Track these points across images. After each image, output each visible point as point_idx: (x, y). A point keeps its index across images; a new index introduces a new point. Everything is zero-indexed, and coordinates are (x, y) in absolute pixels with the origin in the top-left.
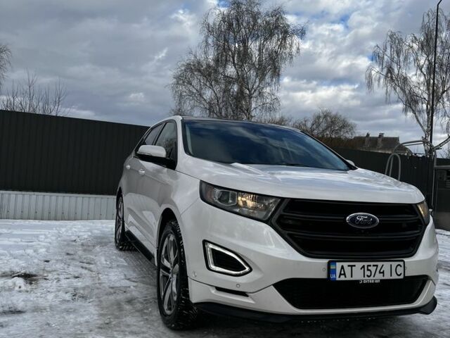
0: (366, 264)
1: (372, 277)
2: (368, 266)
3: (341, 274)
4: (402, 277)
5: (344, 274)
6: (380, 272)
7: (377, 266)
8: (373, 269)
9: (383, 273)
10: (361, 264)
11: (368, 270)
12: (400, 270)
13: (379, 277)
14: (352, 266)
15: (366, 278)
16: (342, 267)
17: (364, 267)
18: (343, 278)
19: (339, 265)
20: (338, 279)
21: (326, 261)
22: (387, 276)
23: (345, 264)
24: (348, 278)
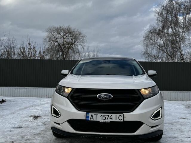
0: (103, 114)
1: (106, 120)
2: (104, 115)
3: (91, 118)
4: (122, 121)
5: (93, 118)
6: (110, 118)
7: (109, 115)
8: (107, 117)
9: (112, 118)
10: (101, 114)
11: (104, 117)
12: (121, 118)
13: (109, 120)
14: (96, 115)
15: (103, 120)
16: (92, 115)
17: (102, 115)
18: (92, 120)
19: (90, 114)
20: (90, 120)
21: (85, 113)
22: (114, 120)
23: (93, 114)
24: (95, 120)
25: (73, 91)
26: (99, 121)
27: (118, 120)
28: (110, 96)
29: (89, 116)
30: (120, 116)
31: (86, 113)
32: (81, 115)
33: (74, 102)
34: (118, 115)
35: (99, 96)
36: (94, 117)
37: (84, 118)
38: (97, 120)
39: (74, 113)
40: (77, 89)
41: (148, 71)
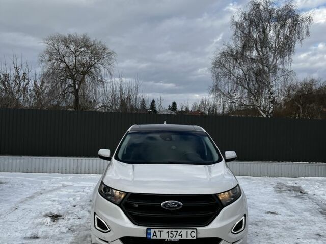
0: (170, 230)
1: (174, 238)
2: (171, 232)
3: (153, 236)
4: (195, 238)
5: (156, 236)
6: (179, 235)
7: (177, 232)
8: (175, 233)
9: (182, 235)
10: (167, 230)
11: (171, 234)
12: (194, 234)
13: (178, 238)
14: (161, 231)
15: (170, 238)
16: (155, 232)
17: (168, 232)
18: (155, 238)
19: (153, 231)
20: (152, 238)
21: (145, 228)
22: (184, 238)
23: (157, 230)
24: (158, 238)
25: (127, 197)
26: (165, 240)
27: (189, 238)
28: (179, 205)
29: (150, 233)
30: (193, 233)
31: (147, 229)
32: (139, 231)
33: (128, 213)
34: (189, 231)
35: (165, 205)
36: (158, 234)
37: (144, 236)
38: (162, 238)
39: (130, 229)
40: (133, 194)
41: (226, 152)
